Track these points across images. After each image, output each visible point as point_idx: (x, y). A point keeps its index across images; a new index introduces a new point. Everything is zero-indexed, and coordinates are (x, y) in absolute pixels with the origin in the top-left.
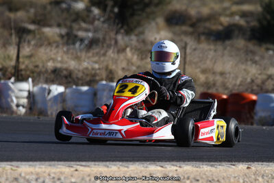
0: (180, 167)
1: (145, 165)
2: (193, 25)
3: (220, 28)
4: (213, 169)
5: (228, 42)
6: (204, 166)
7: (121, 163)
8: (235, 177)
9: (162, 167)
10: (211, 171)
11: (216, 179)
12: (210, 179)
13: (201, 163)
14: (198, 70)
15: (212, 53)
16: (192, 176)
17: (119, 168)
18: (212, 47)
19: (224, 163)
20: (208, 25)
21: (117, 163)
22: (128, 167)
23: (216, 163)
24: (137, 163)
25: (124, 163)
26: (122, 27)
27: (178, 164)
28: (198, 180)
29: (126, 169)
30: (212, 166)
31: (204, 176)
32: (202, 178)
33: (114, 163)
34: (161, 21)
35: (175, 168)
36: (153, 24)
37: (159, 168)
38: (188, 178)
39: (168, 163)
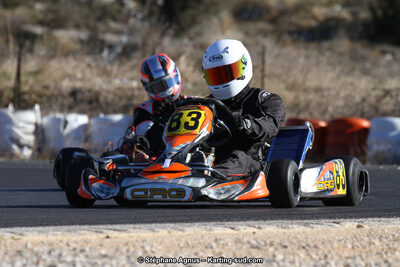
0: (259, 228)
1: (208, 227)
2: (273, 21)
3: (313, 23)
4: (308, 230)
5: (326, 44)
6: (295, 226)
7: (172, 225)
8: (340, 241)
9: (233, 229)
10: (304, 232)
11: (312, 244)
12: (304, 245)
13: (290, 221)
14: (282, 86)
15: (302, 60)
16: (277, 241)
17: (170, 232)
18: (303, 52)
19: (323, 221)
20: (294, 19)
21: (168, 225)
22: (182, 230)
23: (313, 221)
24: (197, 224)
25: (177, 225)
26: (170, 27)
27: (256, 223)
28: (286, 247)
29: (180, 233)
30: (305, 225)
31: (294, 241)
32: (292, 243)
33: (163, 225)
34: (226, 16)
35: (252, 230)
36: (215, 21)
37: (229, 231)
38: (271, 244)
39: (241, 223)
